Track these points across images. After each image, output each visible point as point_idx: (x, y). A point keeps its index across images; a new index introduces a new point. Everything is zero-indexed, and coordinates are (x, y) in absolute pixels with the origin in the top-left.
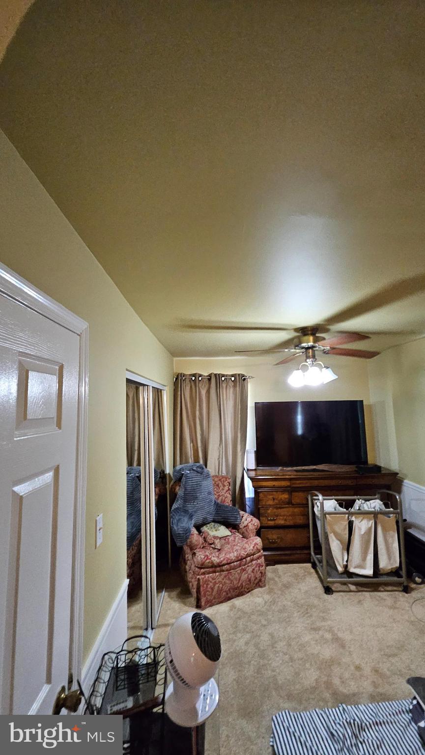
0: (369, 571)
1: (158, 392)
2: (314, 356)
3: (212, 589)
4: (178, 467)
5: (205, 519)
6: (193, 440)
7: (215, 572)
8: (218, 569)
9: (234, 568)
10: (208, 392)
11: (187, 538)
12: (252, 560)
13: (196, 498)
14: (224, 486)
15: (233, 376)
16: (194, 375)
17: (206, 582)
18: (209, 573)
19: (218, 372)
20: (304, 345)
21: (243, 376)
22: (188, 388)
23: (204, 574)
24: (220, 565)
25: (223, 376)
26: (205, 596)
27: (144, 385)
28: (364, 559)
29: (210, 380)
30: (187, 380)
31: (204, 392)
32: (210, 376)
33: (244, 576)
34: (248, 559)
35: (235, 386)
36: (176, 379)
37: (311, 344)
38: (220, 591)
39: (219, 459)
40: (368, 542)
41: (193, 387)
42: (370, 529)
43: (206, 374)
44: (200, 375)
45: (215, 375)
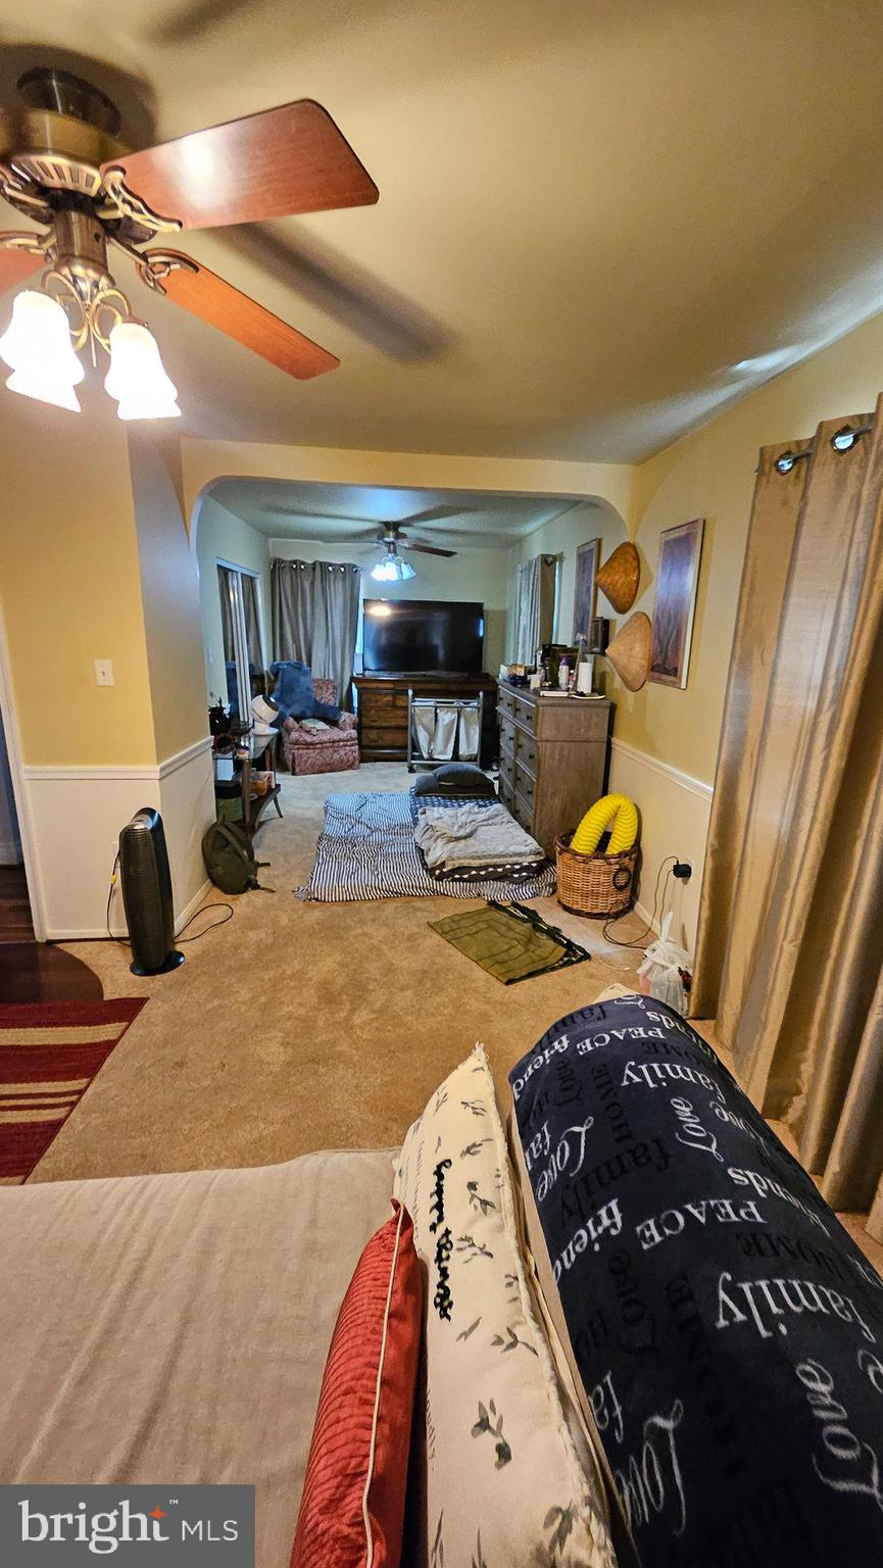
0: (449, 756)
1: (249, 581)
2: (395, 552)
3: (306, 761)
4: (278, 661)
5: (303, 712)
6: (296, 640)
7: (308, 749)
8: (311, 747)
9: (327, 748)
10: (312, 584)
11: (283, 721)
12: (346, 745)
13: (293, 690)
14: (328, 688)
15: (342, 566)
16: (295, 562)
17: (301, 755)
18: (303, 749)
19: (325, 561)
20: (386, 539)
21: (355, 566)
22: (288, 578)
23: (298, 749)
24: (312, 744)
25: (331, 565)
26: (299, 765)
27: (233, 571)
28: (446, 746)
29: (314, 569)
30: (287, 569)
31: (307, 585)
32: (314, 564)
33: (336, 756)
34: (341, 744)
35: (344, 579)
36: (274, 566)
37: (392, 539)
38: (313, 765)
39: (325, 662)
40: (450, 732)
41: (294, 577)
42: (453, 721)
43: (310, 562)
44: (303, 563)
45: (321, 563)
